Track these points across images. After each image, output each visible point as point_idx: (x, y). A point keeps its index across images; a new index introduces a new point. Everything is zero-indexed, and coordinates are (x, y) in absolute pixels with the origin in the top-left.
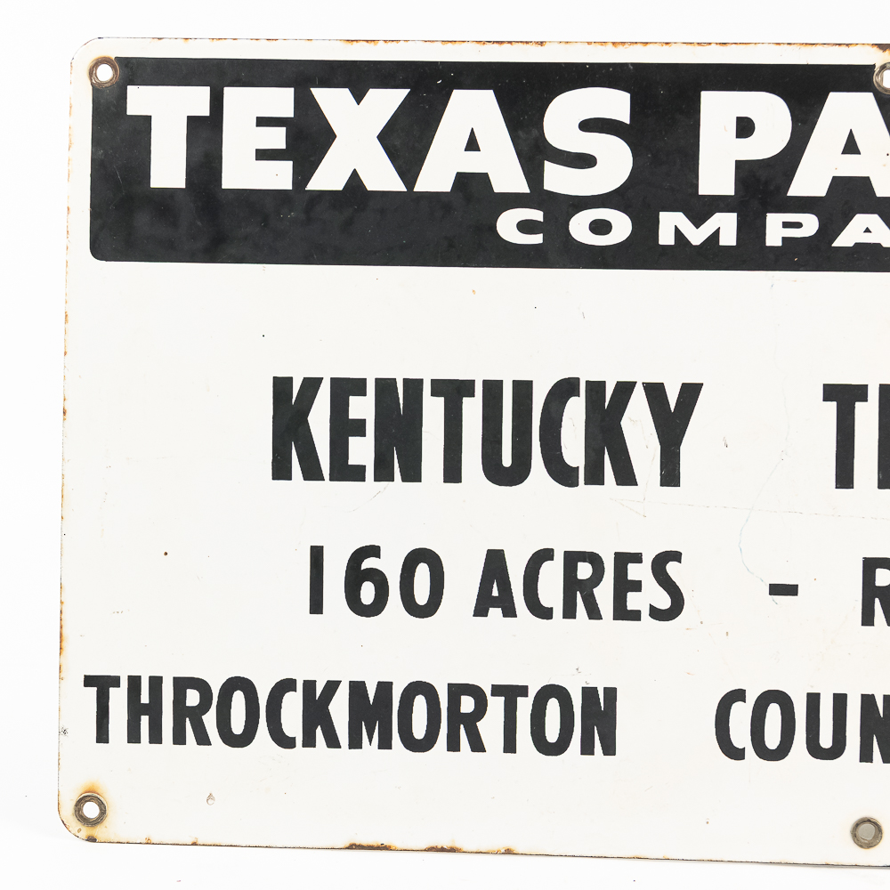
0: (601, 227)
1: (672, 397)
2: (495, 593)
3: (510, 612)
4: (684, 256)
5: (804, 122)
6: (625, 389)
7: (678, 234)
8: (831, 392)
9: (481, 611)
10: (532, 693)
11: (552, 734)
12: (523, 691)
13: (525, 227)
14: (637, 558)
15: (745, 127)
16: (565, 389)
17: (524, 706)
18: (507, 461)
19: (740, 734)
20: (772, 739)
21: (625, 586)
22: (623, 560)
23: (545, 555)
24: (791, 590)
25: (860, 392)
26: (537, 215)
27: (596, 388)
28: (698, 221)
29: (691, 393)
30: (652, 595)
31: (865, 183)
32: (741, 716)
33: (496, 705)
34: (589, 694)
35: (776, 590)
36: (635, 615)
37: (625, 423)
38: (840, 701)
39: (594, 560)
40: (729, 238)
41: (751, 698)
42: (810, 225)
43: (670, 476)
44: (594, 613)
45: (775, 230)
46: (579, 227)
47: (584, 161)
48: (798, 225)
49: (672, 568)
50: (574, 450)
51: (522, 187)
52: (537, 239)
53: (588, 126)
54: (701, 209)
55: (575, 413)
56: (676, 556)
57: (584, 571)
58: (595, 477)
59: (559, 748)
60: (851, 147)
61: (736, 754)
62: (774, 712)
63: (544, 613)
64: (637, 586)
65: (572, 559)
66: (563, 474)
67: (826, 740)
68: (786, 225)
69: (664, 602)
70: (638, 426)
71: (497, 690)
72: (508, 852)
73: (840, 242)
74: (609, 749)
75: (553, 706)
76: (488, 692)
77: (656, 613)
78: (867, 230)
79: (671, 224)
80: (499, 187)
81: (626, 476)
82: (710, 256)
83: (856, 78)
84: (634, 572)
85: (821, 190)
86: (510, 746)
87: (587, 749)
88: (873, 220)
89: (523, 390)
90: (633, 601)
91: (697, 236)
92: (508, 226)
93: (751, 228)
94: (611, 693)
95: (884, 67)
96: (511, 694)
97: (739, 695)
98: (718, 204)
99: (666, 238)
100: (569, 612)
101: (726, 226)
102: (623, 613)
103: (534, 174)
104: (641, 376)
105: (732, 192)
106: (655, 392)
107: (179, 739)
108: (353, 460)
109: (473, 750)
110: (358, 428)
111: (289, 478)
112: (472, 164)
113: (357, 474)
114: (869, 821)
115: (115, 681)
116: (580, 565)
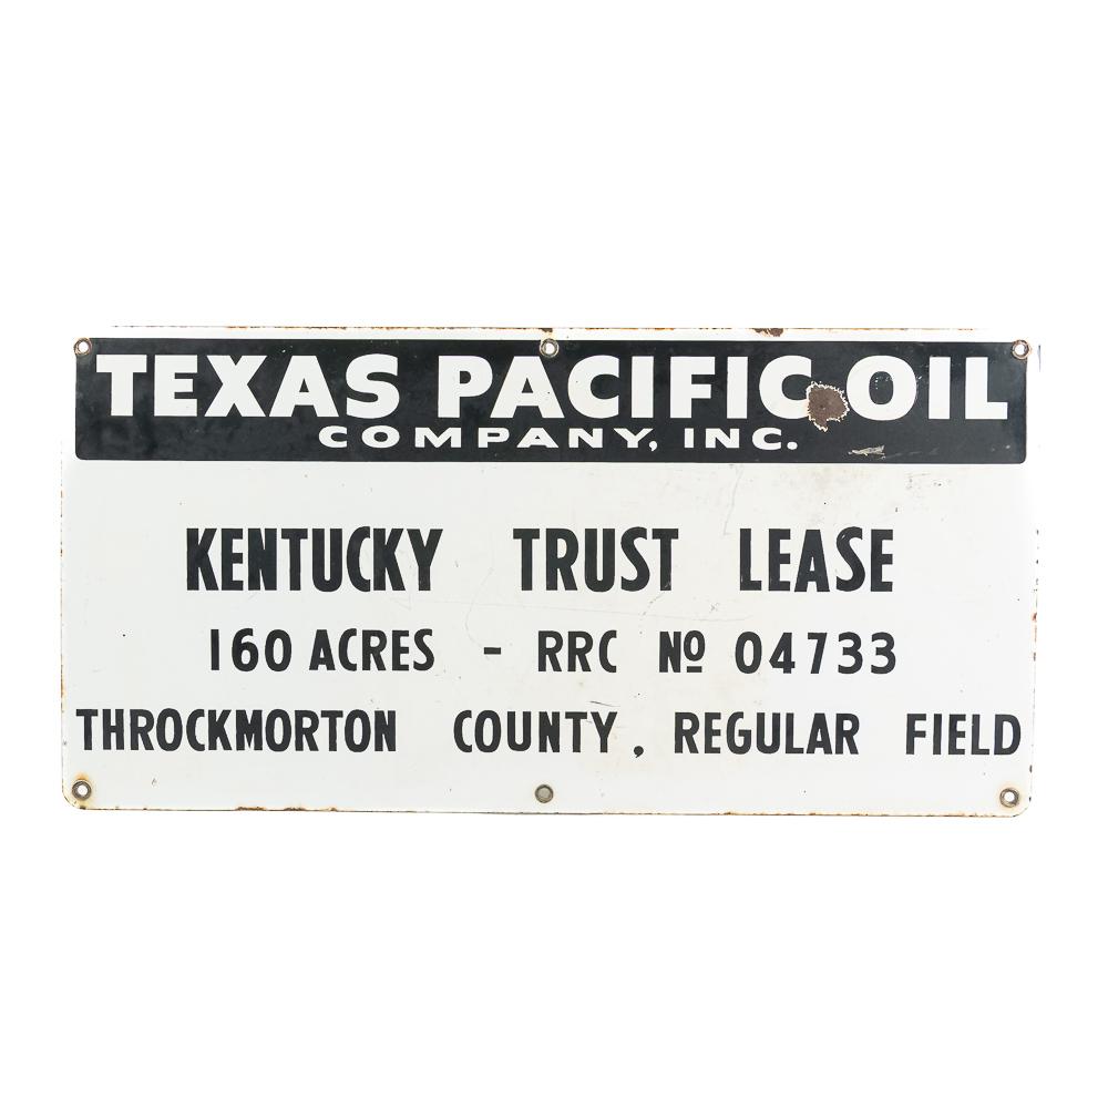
0: (381, 437)
1: (425, 537)
2: (322, 655)
3: (331, 667)
4: (430, 454)
5: (500, 374)
6: (397, 533)
7: (427, 441)
8: (518, 533)
9: (314, 666)
10: (345, 715)
11: (358, 739)
12: (340, 714)
13: (336, 437)
14: (406, 633)
15: (465, 377)
16: (361, 533)
17: (341, 723)
18: (327, 577)
19: (469, 736)
20: (488, 740)
21: (399, 650)
22: (397, 635)
23: (351, 633)
24: (497, 651)
25: (535, 533)
26: (343, 430)
27: (379, 533)
28: (438, 433)
29: (435, 535)
30: (415, 655)
31: (535, 410)
32: (469, 727)
33: (324, 723)
34: (379, 715)
35: (488, 651)
36: (406, 668)
37: (397, 553)
38: (527, 716)
39: (380, 635)
40: (456, 443)
41: (475, 715)
42: (504, 435)
43: (424, 584)
44: (381, 666)
45: (484, 437)
46: (368, 437)
47: (371, 398)
48: (497, 435)
49: (426, 639)
50: (367, 570)
51: (335, 414)
52: (344, 444)
53: (373, 377)
54: (440, 426)
55: (367, 548)
56: (429, 632)
57: (375, 641)
58: (380, 586)
59: (362, 747)
60: (527, 389)
61: (467, 749)
62: (488, 723)
63: (351, 667)
64: (406, 650)
65: (367, 635)
66: (361, 585)
67: (519, 740)
68: (490, 435)
69: (422, 659)
70: (405, 555)
71: (324, 714)
72: (333, 810)
73: (522, 444)
74: (392, 747)
75: (358, 723)
76: (319, 715)
77: (418, 666)
78: (538, 438)
79: (422, 435)
80: (320, 414)
81: (398, 585)
82: (445, 454)
83: (530, 348)
84: (404, 641)
85: (510, 415)
86: (333, 747)
87: (379, 748)
88: (541, 432)
89: (336, 534)
90: (404, 659)
91: (438, 442)
92: (326, 437)
93: (470, 437)
94: (392, 714)
95: (545, 342)
96: (333, 716)
97: (467, 714)
98: (450, 422)
99: (420, 443)
100: (366, 666)
101: (454, 436)
102: (397, 666)
103: (341, 405)
104: (406, 525)
105: (458, 416)
106: (415, 535)
107: (134, 746)
108: (235, 578)
109: (311, 749)
110: (239, 558)
111: (198, 589)
112: (304, 400)
113: (238, 586)
114: (545, 786)
115: (95, 713)
116: (372, 638)
